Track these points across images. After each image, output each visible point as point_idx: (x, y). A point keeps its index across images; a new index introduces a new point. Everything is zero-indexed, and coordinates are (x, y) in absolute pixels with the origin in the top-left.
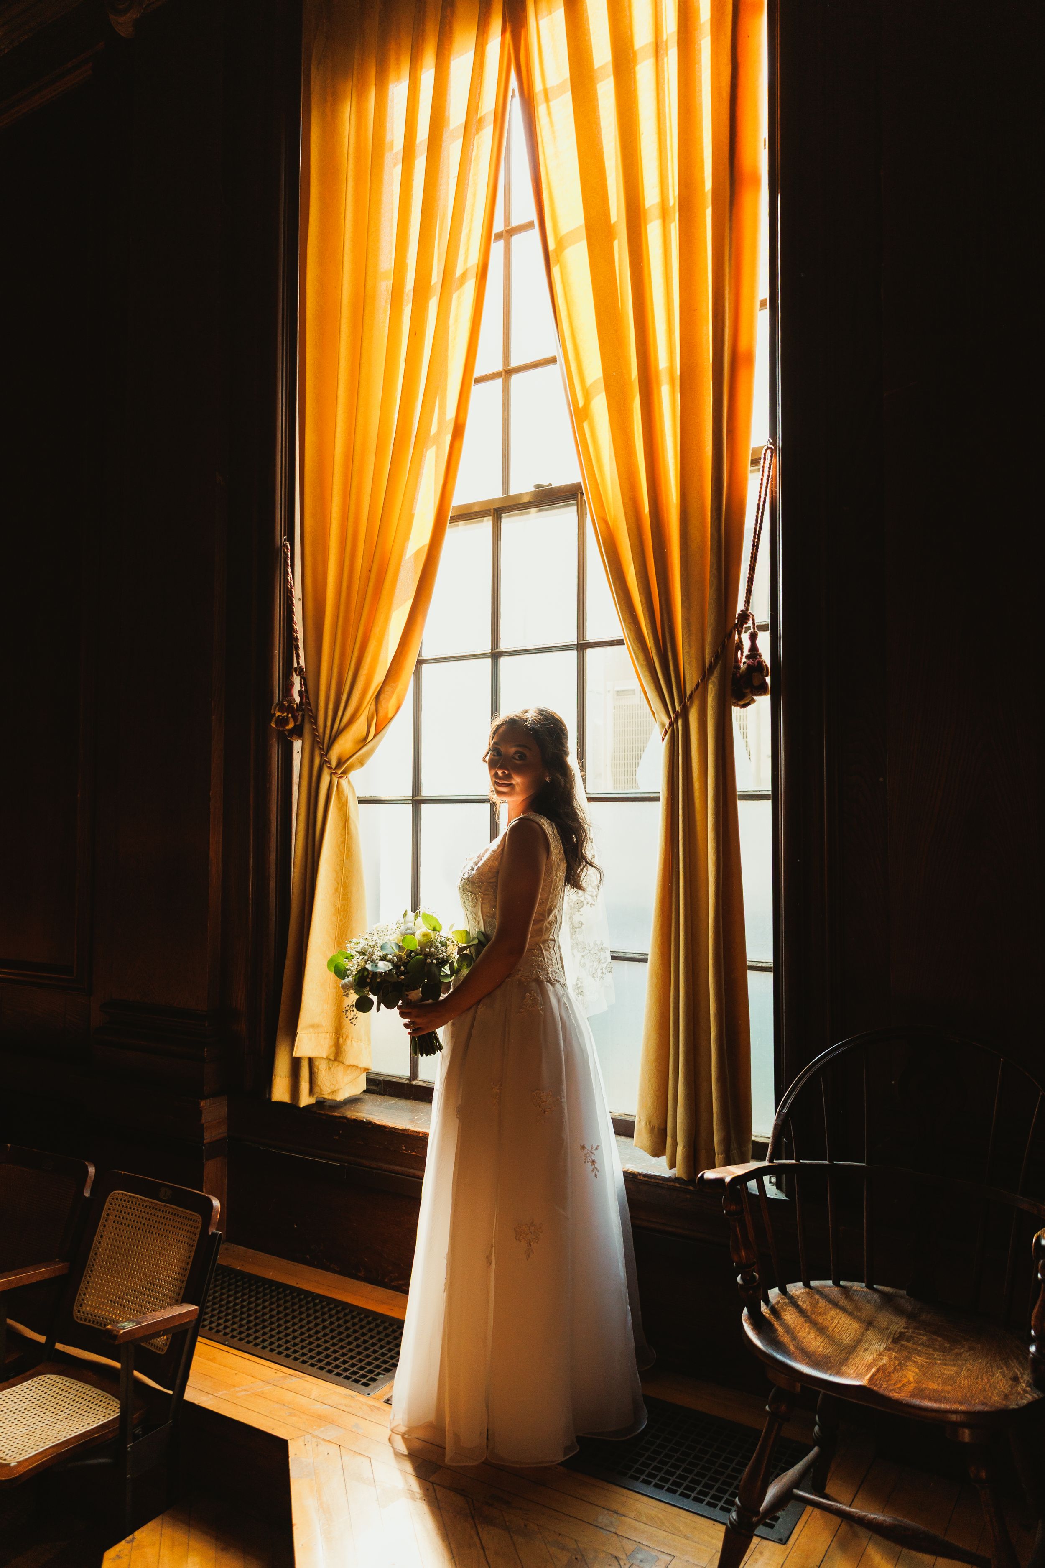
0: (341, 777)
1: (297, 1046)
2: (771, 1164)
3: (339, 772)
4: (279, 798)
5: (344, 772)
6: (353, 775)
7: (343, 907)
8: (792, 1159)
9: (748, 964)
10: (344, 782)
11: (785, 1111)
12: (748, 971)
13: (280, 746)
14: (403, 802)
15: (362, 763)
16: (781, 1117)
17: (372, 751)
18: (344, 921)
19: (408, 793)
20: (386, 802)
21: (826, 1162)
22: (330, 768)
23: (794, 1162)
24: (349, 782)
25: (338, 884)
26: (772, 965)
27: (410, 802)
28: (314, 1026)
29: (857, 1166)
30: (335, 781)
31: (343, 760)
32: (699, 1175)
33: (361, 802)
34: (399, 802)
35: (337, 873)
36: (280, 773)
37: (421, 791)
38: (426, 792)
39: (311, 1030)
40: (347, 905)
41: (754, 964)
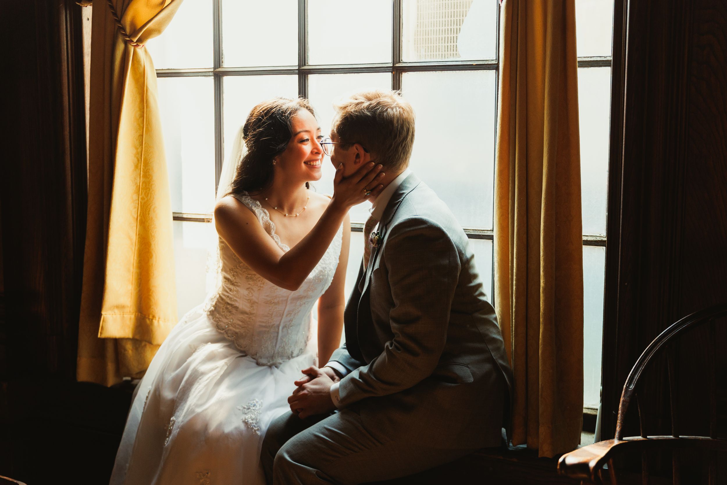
0: (137, 45)
1: (102, 327)
2: (621, 442)
3: (135, 40)
4: (70, 69)
5: (140, 41)
6: (150, 43)
7: (144, 184)
8: (639, 435)
9: (584, 238)
10: (140, 51)
11: (632, 387)
12: (583, 246)
13: (68, 12)
14: (204, 74)
15: (158, 30)
16: (629, 394)
17: (169, 17)
18: (146, 199)
19: (209, 64)
20: (185, 75)
21: (672, 437)
22: (125, 35)
23: (640, 438)
24: (146, 51)
25: (138, 160)
26: (605, 239)
27: (211, 74)
28: (120, 307)
29: (702, 440)
30: (132, 49)
31: (139, 26)
32: (561, 460)
33: (160, 75)
34: (200, 74)
35: (136, 148)
36: (69, 42)
37: (222, 62)
38: (227, 64)
39: (116, 311)
40: (149, 182)
41: (590, 239)
